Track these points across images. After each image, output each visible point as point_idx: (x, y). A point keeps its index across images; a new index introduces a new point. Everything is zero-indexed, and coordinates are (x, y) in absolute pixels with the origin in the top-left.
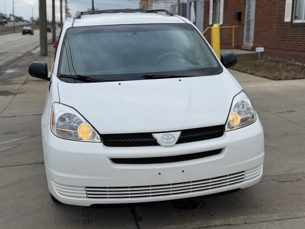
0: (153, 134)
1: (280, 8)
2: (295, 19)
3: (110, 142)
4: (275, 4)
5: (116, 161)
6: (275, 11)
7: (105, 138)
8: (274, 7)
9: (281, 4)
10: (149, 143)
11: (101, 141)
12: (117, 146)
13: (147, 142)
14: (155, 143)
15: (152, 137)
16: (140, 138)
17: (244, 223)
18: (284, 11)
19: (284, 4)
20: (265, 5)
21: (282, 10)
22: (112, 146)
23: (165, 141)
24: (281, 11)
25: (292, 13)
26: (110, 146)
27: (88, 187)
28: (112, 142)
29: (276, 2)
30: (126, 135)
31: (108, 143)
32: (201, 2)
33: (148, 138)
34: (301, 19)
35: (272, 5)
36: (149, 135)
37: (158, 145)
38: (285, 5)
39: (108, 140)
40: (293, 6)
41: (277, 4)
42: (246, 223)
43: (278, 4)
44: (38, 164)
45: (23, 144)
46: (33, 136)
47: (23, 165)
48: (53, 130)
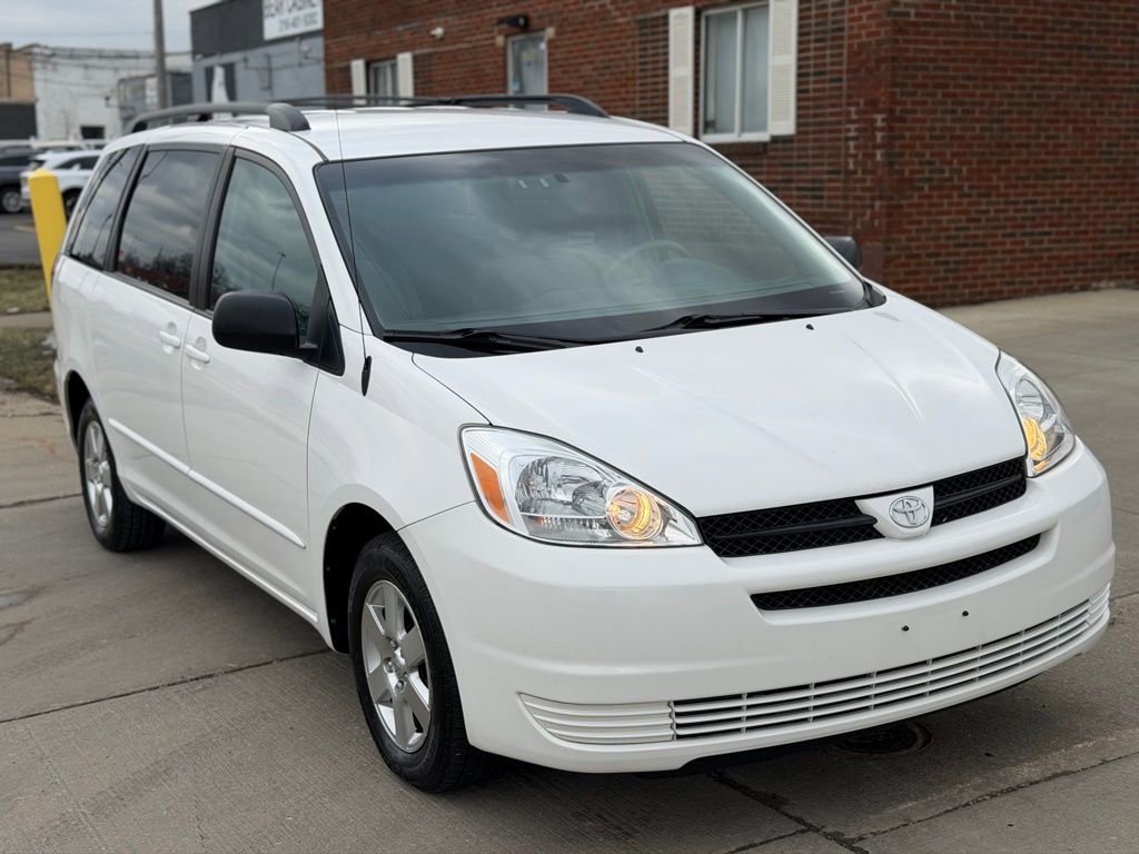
0: (858, 502)
1: (650, 94)
2: (705, 132)
3: (730, 540)
4: (628, 79)
5: (768, 601)
6: (629, 103)
7: (712, 531)
8: (623, 90)
9: (650, 80)
10: (850, 533)
11: (700, 542)
12: (754, 552)
13: (843, 529)
14: (866, 530)
15: (858, 512)
16: (821, 517)
17: (1100, 762)
18: (666, 104)
19: (661, 79)
20: (585, 83)
21: (656, 101)
22: (740, 554)
23: (901, 519)
24: (653, 105)
25: (696, 109)
26: (734, 556)
27: (677, 703)
28: (737, 541)
29: (630, 75)
30: (777, 514)
31: (723, 544)
32: (257, 69)
33: (846, 516)
34: (731, 130)
35: (613, 83)
36: (847, 506)
37: (879, 535)
38: (666, 82)
39: (720, 534)
40: (696, 86)
41: (633, 79)
42: (1104, 762)
43: (639, 82)
44: (181, 683)
45: (28, 622)
46: (32, 593)
47: (128, 694)
48: (507, 520)
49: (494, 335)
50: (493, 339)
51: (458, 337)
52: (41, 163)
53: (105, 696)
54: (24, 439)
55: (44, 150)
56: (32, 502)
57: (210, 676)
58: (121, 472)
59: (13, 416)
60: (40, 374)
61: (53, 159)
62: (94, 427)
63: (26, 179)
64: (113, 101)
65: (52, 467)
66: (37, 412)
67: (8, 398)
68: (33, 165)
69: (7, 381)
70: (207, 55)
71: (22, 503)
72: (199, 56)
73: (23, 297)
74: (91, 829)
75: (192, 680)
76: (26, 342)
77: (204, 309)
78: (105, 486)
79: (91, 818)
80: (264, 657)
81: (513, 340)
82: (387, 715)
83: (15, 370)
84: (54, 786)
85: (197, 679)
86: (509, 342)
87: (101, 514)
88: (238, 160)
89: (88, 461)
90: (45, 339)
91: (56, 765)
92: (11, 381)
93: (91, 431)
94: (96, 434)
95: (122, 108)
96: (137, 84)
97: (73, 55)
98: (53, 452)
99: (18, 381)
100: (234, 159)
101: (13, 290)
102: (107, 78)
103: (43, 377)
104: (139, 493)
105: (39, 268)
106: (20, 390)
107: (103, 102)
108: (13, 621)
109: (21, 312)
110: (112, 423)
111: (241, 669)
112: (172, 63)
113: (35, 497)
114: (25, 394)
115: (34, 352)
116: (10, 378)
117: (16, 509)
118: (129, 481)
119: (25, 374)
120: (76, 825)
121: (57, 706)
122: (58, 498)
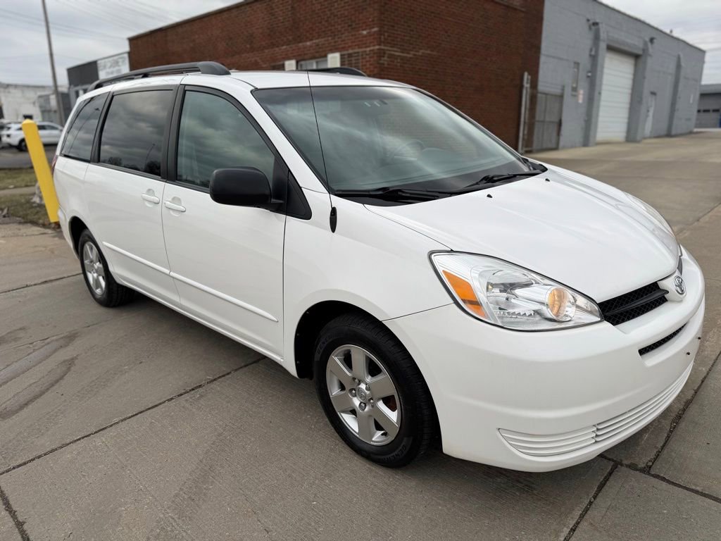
0: (659, 283)
3: (613, 315)
10: (658, 302)
12: (623, 321)
13: (656, 300)
14: (662, 299)
15: (659, 288)
22: (618, 323)
27: (599, 424)
28: (616, 315)
30: (630, 295)
31: (610, 318)
33: (654, 293)
36: (654, 287)
39: (608, 312)
44: (185, 393)
45: (76, 358)
46: (71, 337)
47: (156, 406)
48: (484, 316)
49: (400, 190)
50: (400, 193)
51: (380, 192)
52: (9, 128)
53: (143, 409)
54: (36, 246)
55: (10, 123)
56: (51, 281)
57: (200, 386)
58: (111, 269)
59: (27, 236)
60: (34, 215)
61: (14, 126)
62: (89, 245)
63: (3, 135)
64: (37, 104)
65: (55, 260)
66: (38, 233)
67: (21, 226)
68: (5, 129)
69: (18, 219)
70: (76, 85)
71: (46, 282)
72: (72, 86)
73: (15, 181)
74: (184, 534)
75: (190, 391)
76: (23, 201)
77: (174, 181)
78: (99, 275)
79: (180, 522)
80: (225, 370)
81: (411, 194)
82: (351, 422)
83: (21, 213)
84: (140, 492)
85: (193, 389)
86: (408, 195)
87: (97, 288)
88: (187, 92)
89: (86, 262)
90: (32, 199)
91: (135, 472)
92: (20, 219)
93: (87, 247)
94: (91, 249)
95: (41, 107)
96: (47, 98)
97: (16, 86)
98: (53, 253)
99: (23, 218)
100: (185, 91)
101: (9, 178)
102: (33, 95)
103: (36, 217)
104: (124, 280)
105: (32, 167)
106: (26, 223)
107: (32, 105)
108: (67, 358)
109: (15, 187)
110: (105, 244)
111: (215, 380)
112: (60, 89)
113: (52, 278)
114: (29, 225)
115: (28, 205)
116: (19, 217)
117: (44, 285)
118: (117, 274)
119: (27, 215)
120: (172, 531)
121: (116, 420)
122: (64, 278)
